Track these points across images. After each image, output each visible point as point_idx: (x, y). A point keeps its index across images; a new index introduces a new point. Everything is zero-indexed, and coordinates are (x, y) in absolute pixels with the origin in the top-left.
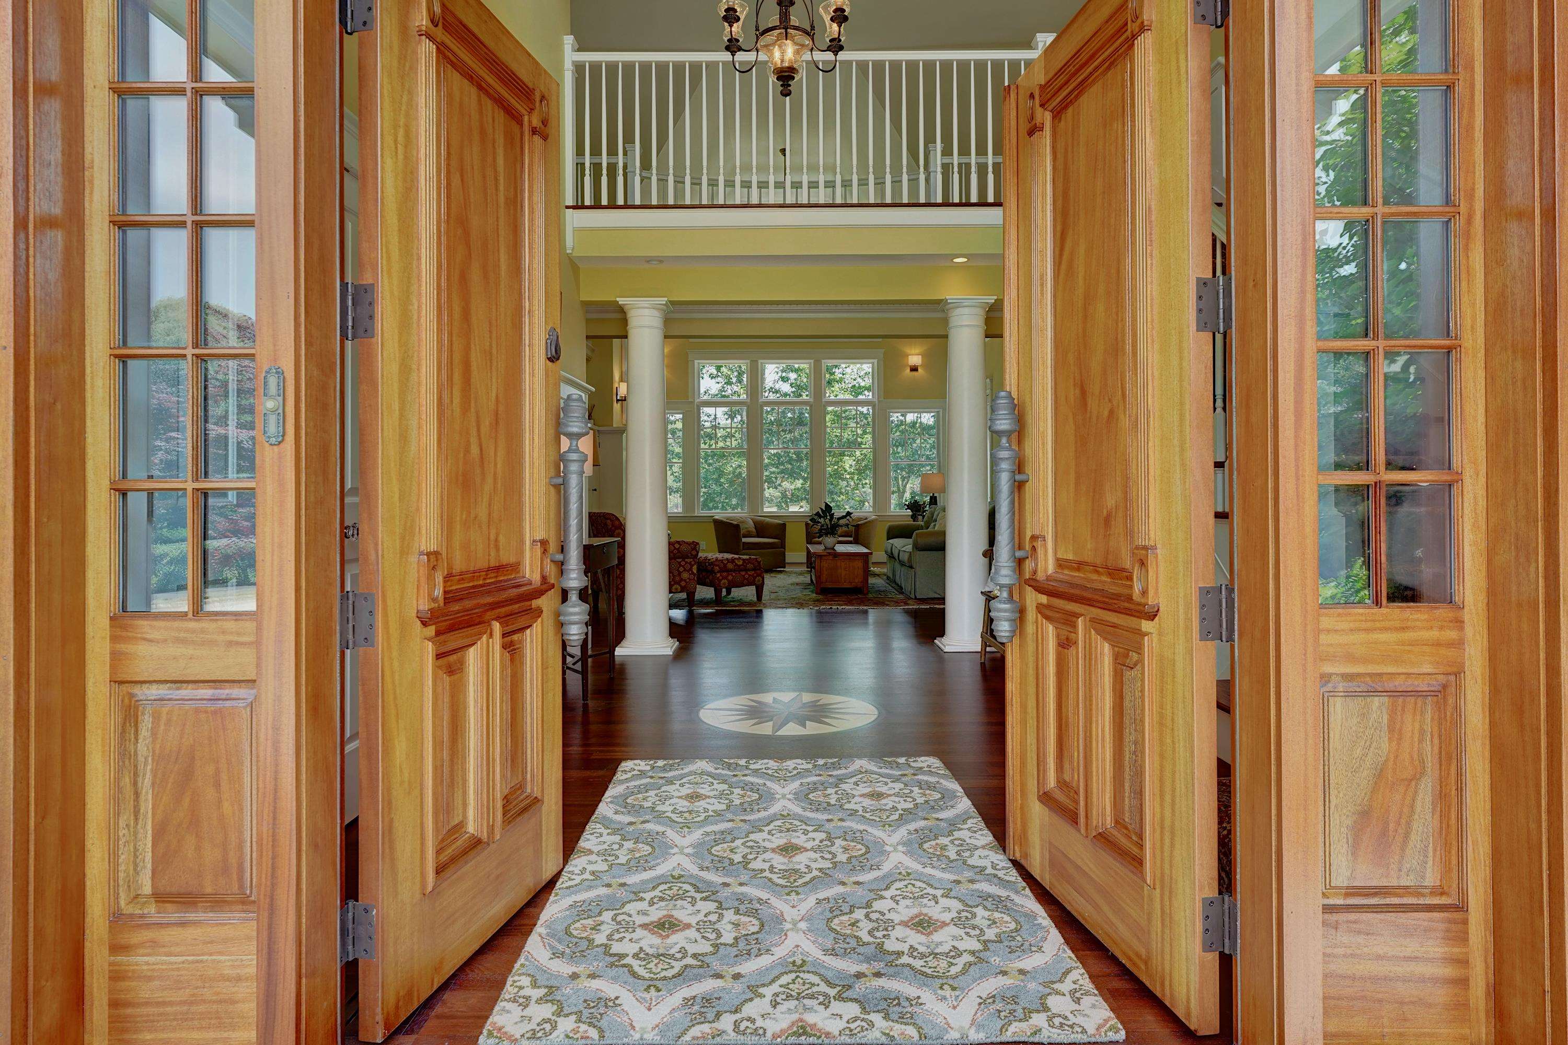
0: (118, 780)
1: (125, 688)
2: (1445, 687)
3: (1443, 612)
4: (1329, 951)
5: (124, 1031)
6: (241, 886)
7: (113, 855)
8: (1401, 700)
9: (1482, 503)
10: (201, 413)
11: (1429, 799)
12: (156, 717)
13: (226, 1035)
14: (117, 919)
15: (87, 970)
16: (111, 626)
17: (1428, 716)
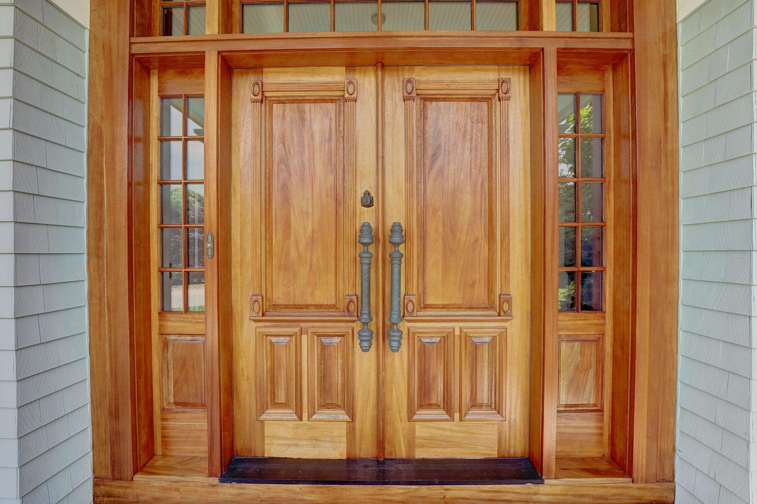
0: (162, 366)
1: (164, 336)
2: (599, 339)
3: (599, 314)
4: (558, 425)
5: (166, 445)
6: (202, 401)
7: (161, 390)
8: (584, 343)
9: (612, 277)
10: (187, 246)
11: (592, 376)
12: (174, 345)
13: (198, 448)
14: (163, 410)
15: (154, 426)
16: (159, 316)
17: (593, 348)
